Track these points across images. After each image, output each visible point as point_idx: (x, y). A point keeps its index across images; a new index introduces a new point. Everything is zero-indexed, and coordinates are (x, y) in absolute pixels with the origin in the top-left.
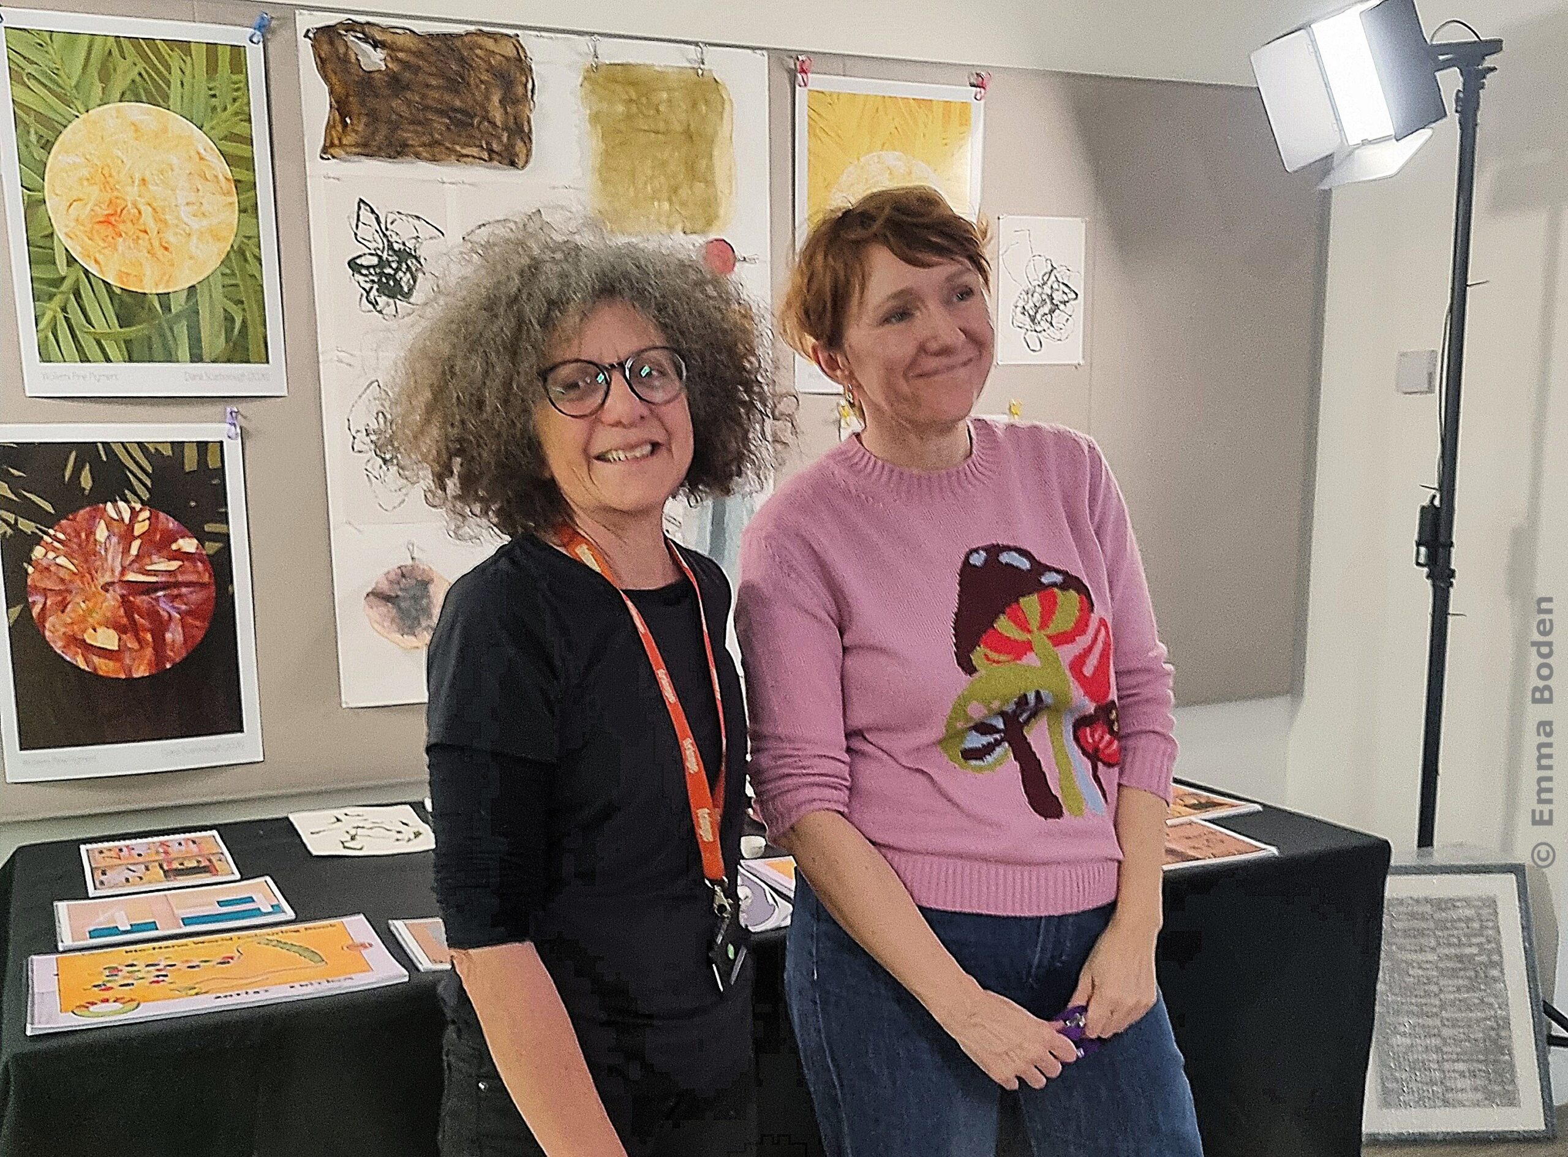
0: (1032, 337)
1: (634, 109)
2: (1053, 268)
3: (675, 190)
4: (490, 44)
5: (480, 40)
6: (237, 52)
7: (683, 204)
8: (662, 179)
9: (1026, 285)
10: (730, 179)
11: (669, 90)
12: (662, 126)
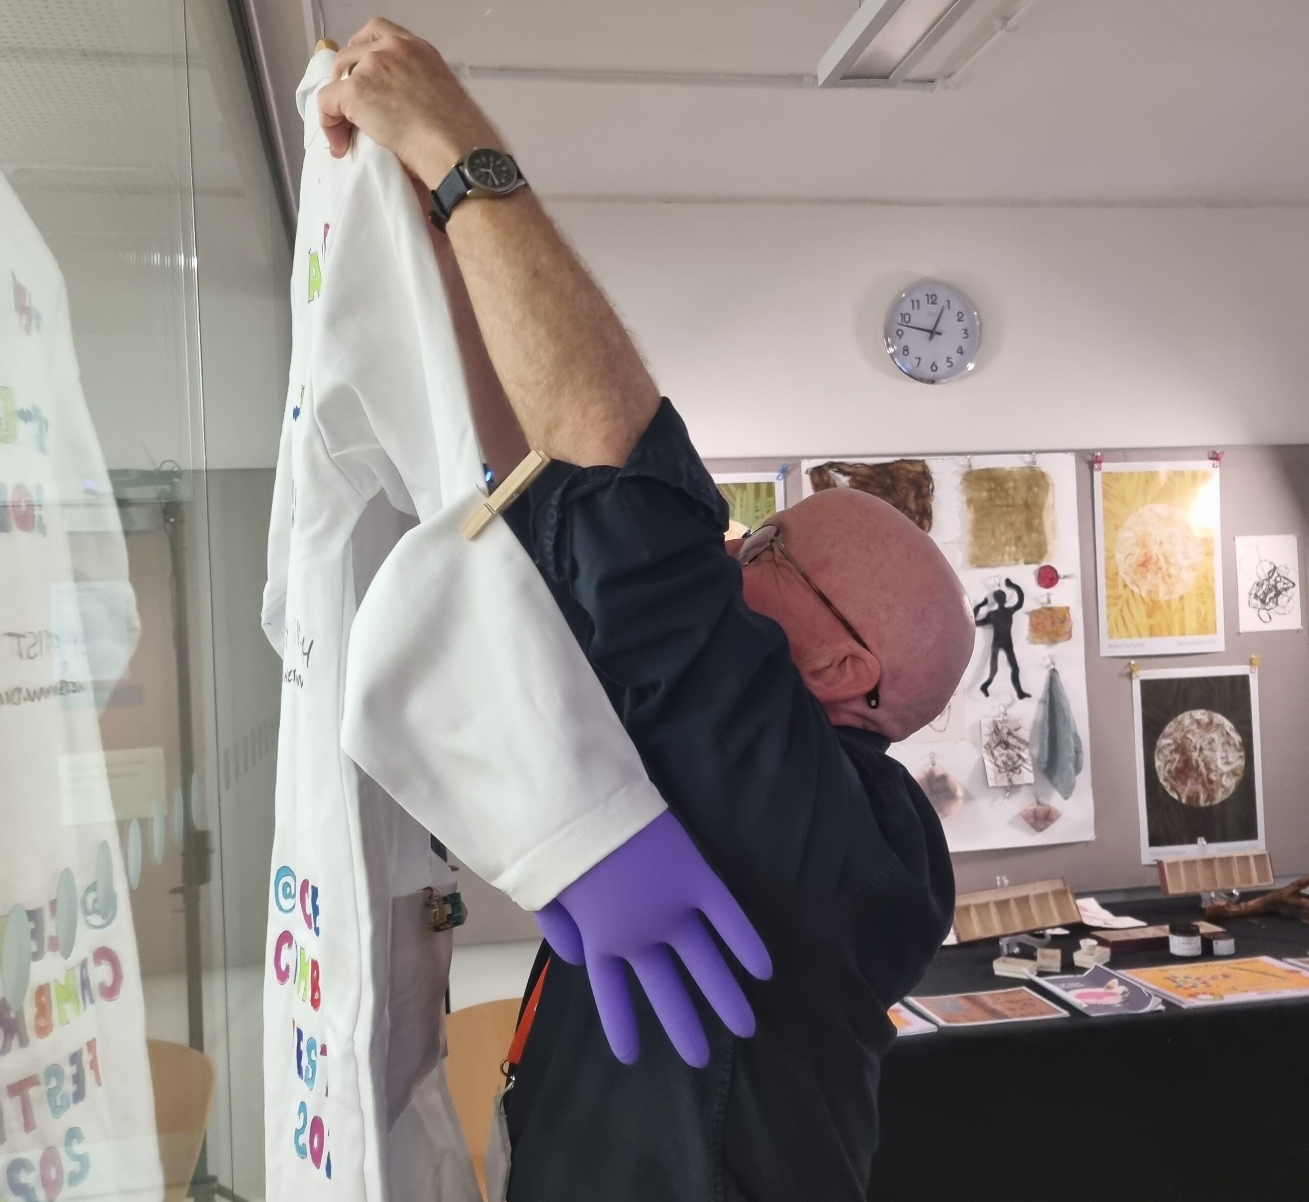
0: (1263, 613)
1: (993, 494)
2: (1275, 568)
3: (1019, 539)
4: (909, 467)
5: (903, 465)
6: (770, 486)
7: (1025, 546)
8: (1011, 533)
9: (1256, 579)
10: (1054, 529)
11: (1015, 481)
12: (1010, 502)
